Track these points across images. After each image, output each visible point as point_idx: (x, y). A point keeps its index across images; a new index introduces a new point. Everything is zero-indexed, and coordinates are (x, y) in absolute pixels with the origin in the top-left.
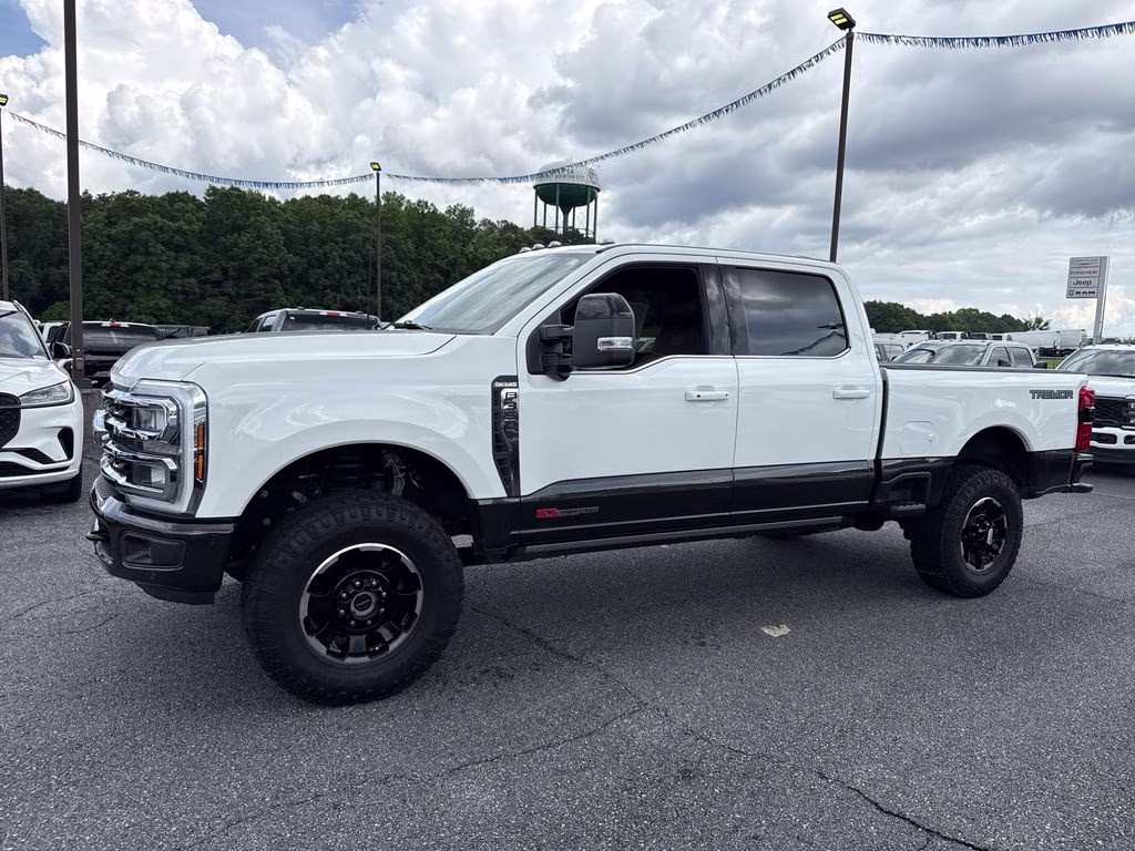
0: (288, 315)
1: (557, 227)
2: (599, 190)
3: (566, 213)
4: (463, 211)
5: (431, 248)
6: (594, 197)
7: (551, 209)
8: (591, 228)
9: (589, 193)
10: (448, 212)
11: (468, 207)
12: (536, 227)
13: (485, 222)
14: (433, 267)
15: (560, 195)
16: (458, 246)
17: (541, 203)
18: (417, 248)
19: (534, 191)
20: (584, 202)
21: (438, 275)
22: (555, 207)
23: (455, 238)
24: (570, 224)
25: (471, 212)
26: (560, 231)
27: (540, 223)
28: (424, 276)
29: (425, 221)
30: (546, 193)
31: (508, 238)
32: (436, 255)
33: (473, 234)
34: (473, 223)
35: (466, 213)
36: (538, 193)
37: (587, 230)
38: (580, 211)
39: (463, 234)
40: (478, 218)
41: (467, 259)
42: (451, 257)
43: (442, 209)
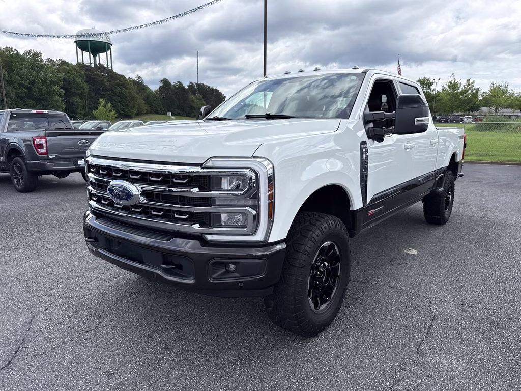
0: (12, 114)
1: (90, 63)
2: (112, 45)
3: (95, 56)
4: (35, 53)
5: (18, 74)
6: (109, 49)
7: (86, 54)
8: (110, 64)
9: (107, 46)
10: (26, 54)
11: (38, 51)
12: (78, 64)
13: (49, 60)
14: (20, 84)
15: (91, 46)
16: (34, 73)
17: (80, 51)
18: (8, 74)
19: (75, 44)
20: (104, 51)
21: (24, 89)
22: (88, 53)
23: (32, 69)
24: (98, 62)
25: (40, 54)
26: (93, 66)
27: (80, 61)
28: (15, 90)
29: (13, 59)
30: (82, 45)
31: (64, 69)
32: (21, 78)
33: (42, 67)
34: (42, 61)
35: (36, 55)
36: (77, 45)
37: (107, 65)
38: (103, 56)
39: (36, 67)
40: (44, 57)
41: (41, 80)
42: (31, 79)
43: (22, 53)
